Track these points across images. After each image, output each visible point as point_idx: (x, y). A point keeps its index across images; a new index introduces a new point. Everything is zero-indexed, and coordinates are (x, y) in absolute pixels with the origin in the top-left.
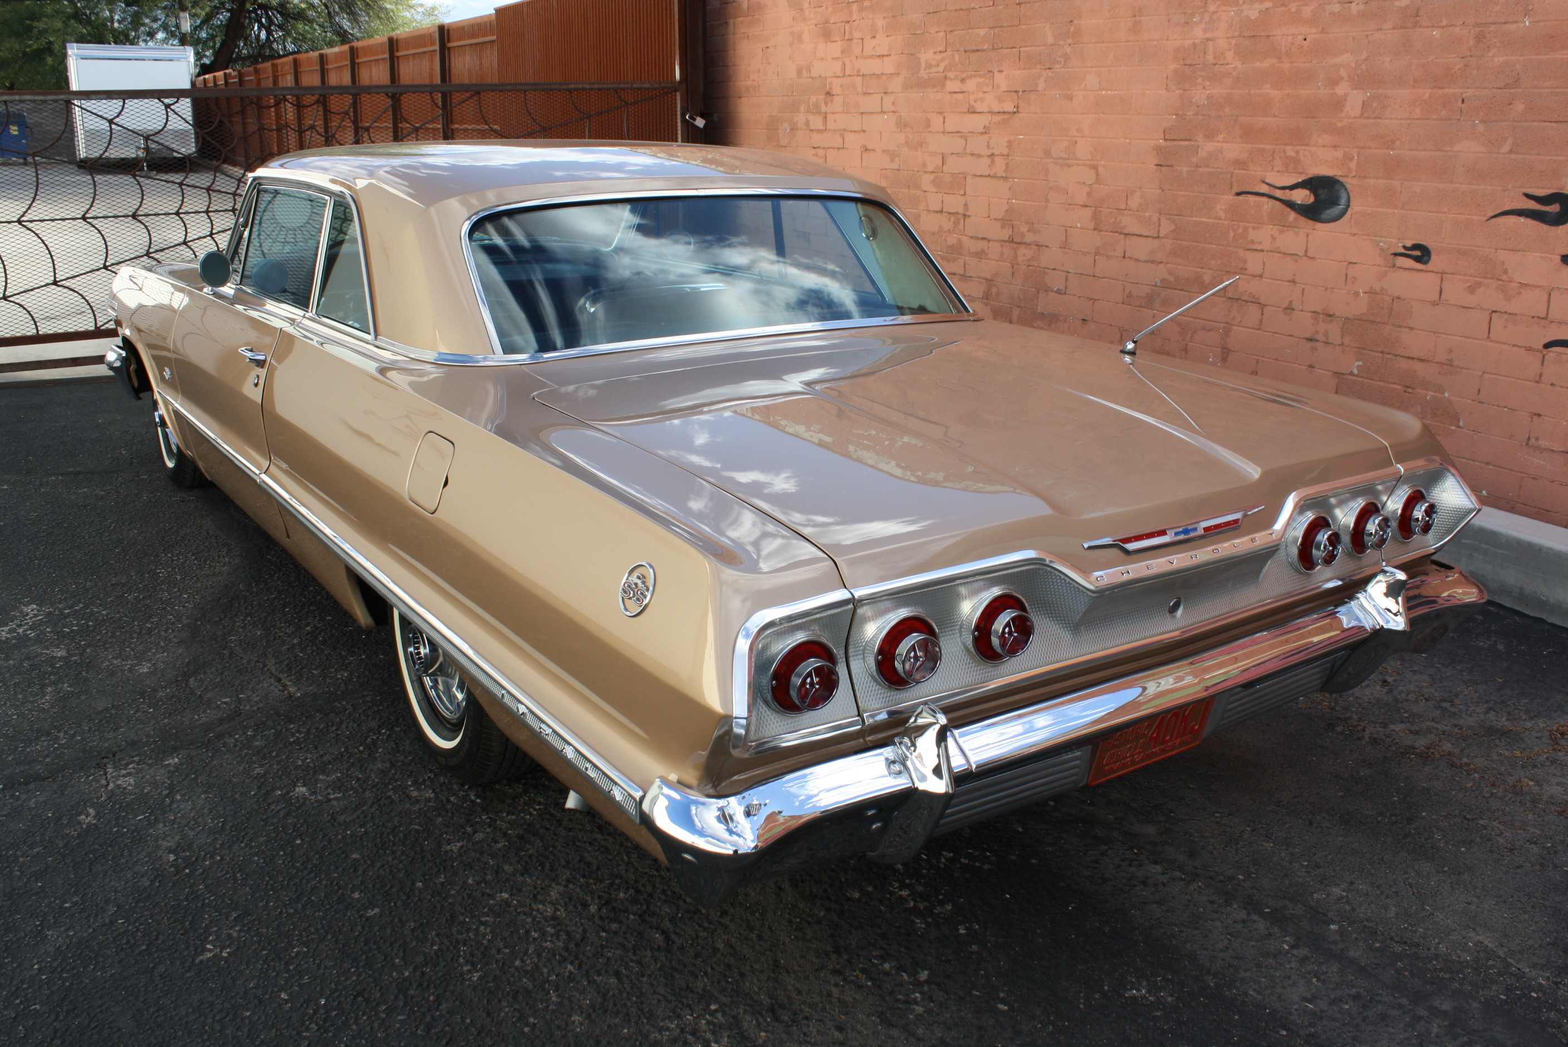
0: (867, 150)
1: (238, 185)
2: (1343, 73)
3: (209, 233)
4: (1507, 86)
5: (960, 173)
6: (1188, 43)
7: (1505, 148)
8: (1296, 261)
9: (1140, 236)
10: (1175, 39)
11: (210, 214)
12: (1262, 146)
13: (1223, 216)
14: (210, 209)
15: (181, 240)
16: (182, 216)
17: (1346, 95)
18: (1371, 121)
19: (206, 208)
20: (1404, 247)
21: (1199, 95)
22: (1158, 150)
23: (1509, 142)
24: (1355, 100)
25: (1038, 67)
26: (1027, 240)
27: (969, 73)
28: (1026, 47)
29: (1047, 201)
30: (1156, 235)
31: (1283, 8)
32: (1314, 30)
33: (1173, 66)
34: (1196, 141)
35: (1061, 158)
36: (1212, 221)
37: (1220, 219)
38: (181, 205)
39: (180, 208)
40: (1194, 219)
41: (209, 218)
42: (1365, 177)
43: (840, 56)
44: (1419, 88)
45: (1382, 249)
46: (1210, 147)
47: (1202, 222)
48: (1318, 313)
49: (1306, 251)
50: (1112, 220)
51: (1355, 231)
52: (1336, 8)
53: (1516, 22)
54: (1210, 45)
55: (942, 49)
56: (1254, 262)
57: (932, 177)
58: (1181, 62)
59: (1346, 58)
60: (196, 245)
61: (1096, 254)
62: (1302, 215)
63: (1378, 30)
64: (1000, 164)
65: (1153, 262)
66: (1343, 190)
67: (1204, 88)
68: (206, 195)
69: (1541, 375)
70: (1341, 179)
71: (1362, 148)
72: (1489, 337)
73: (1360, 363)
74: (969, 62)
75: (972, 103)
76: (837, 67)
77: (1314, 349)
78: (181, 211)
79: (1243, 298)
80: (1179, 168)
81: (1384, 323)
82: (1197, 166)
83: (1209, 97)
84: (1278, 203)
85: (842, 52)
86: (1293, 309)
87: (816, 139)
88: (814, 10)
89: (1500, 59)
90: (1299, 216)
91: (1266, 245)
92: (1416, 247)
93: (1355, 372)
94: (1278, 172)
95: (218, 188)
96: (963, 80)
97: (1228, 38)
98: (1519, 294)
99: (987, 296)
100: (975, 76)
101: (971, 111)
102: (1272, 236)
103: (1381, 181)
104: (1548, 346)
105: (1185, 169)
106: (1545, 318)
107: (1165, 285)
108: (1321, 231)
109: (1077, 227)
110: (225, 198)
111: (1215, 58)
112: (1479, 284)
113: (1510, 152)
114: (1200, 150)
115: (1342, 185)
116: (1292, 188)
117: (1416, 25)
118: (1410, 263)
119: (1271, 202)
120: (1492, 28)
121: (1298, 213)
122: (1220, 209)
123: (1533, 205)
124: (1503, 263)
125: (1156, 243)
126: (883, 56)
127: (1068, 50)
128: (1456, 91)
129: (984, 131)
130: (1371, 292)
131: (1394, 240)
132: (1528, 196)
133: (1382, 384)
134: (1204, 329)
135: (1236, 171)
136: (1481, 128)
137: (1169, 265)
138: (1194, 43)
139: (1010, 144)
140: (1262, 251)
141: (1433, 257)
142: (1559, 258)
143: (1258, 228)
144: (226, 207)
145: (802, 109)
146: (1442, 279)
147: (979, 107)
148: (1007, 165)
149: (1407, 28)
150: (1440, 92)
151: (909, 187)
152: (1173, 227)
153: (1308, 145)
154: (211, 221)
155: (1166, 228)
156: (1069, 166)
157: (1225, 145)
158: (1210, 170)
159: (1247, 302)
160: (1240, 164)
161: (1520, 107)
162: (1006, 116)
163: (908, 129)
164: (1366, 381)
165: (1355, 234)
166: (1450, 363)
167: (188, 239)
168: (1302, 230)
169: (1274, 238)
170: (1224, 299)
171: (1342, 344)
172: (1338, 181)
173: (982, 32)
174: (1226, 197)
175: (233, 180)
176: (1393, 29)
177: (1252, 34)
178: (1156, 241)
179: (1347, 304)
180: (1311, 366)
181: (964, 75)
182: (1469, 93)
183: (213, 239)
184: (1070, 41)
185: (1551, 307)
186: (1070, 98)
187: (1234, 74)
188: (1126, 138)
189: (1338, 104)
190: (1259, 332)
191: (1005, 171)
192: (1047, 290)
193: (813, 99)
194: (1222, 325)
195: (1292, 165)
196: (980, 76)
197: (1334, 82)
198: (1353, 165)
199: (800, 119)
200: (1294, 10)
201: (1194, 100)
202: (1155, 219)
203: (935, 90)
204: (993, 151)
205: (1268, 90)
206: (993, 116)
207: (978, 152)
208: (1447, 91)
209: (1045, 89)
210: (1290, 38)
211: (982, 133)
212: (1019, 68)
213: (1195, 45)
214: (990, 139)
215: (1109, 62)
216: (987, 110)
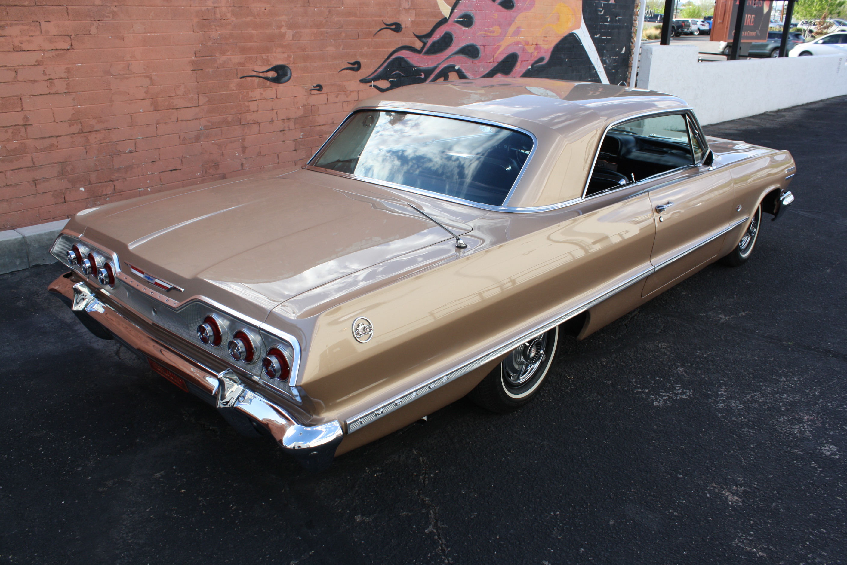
2: (283, 23)
4: (340, 28)
5: (13, 96)
6: (203, 8)
7: (341, 48)
8: (273, 101)
9: (187, 107)
10: (196, 6)
12: (250, 55)
13: (235, 89)
17: (286, 32)
18: (296, 42)
20: (314, 87)
21: (215, 34)
22: (193, 63)
23: (342, 46)
24: (289, 34)
25: (88, 19)
26: (95, 129)
27: (9, 22)
28: (72, 6)
29: (112, 101)
30: (197, 105)
32: (269, 6)
33: (196, 20)
34: (216, 56)
35: (120, 74)
36: (229, 92)
37: (233, 90)
40: (219, 93)
42: (296, 63)
44: (312, 29)
45: (306, 89)
46: (224, 58)
47: (224, 94)
48: (284, 120)
49: (276, 96)
50: (167, 103)
51: (295, 84)
53: (340, 7)
54: (218, 10)
56: (253, 106)
58: (201, 18)
59: (284, 18)
61: (157, 124)
62: (272, 82)
63: (296, 7)
64: (60, 86)
65: (196, 119)
66: (288, 69)
67: (216, 30)
70: (287, 65)
71: (294, 52)
72: (343, 111)
73: (303, 133)
75: (17, 43)
77: (284, 134)
79: (250, 123)
80: (207, 70)
81: (310, 116)
82: (218, 68)
83: (219, 34)
84: (261, 79)
86: (273, 121)
89: (336, 19)
90: (271, 83)
91: (258, 97)
92: (318, 86)
93: (301, 137)
94: (260, 65)
97: (227, 7)
98: (350, 94)
99: (62, 173)
100: (16, 24)
101: (18, 50)
102: (260, 93)
103: (302, 64)
105: (211, 70)
106: (358, 100)
107: (206, 128)
108: (282, 87)
109: (141, 112)
111: (221, 16)
112: (338, 94)
113: (343, 50)
114: (218, 60)
115: (288, 67)
116: (267, 71)
117: (309, 6)
118: (316, 92)
119: (258, 79)
120: (333, 9)
122: (233, 86)
123: (350, 66)
124: (345, 86)
125: (197, 109)
127: (115, 9)
128: (324, 30)
129: (37, 64)
130: (304, 106)
131: (310, 85)
132: (349, 63)
133: (311, 138)
134: (231, 142)
135: (239, 68)
136: (333, 42)
137: (207, 118)
138: (208, 9)
139: (68, 70)
140: (257, 100)
141: (324, 88)
142: (359, 81)
143: (253, 91)
146: (327, 95)
147: (25, 47)
148: (68, 85)
149: (305, 7)
150: (319, 30)
152: (207, 99)
153: (272, 53)
155: (203, 100)
156: (127, 78)
157: (232, 57)
158: (225, 69)
159: (251, 124)
160: (240, 64)
161: (344, 35)
162: (60, 52)
164: (306, 139)
165: (295, 86)
166: (333, 123)
168: (274, 88)
169: (261, 94)
170: (240, 126)
171: (295, 128)
172: (286, 66)
174: (235, 80)
176: (301, 7)
177: (240, 6)
178: (197, 108)
179: (296, 113)
180: (284, 141)
182: (329, 30)
184: (116, 4)
185: (359, 96)
186: (123, 39)
187: (232, 23)
188: (170, 58)
189: (283, 36)
190: (259, 135)
191: (66, 89)
192: (120, 153)
194: (240, 138)
195: (266, 62)
196: (22, 24)
197: (280, 27)
198: (292, 59)
201: (212, 36)
202: (196, 98)
204: (51, 77)
205: (250, 31)
206: (46, 53)
207: (33, 79)
208: (321, 30)
209: (98, 33)
210: (258, 9)
211: (35, 65)
212: (69, 20)
213: (208, 10)
214: (46, 68)
215: (151, 17)
216: (38, 48)
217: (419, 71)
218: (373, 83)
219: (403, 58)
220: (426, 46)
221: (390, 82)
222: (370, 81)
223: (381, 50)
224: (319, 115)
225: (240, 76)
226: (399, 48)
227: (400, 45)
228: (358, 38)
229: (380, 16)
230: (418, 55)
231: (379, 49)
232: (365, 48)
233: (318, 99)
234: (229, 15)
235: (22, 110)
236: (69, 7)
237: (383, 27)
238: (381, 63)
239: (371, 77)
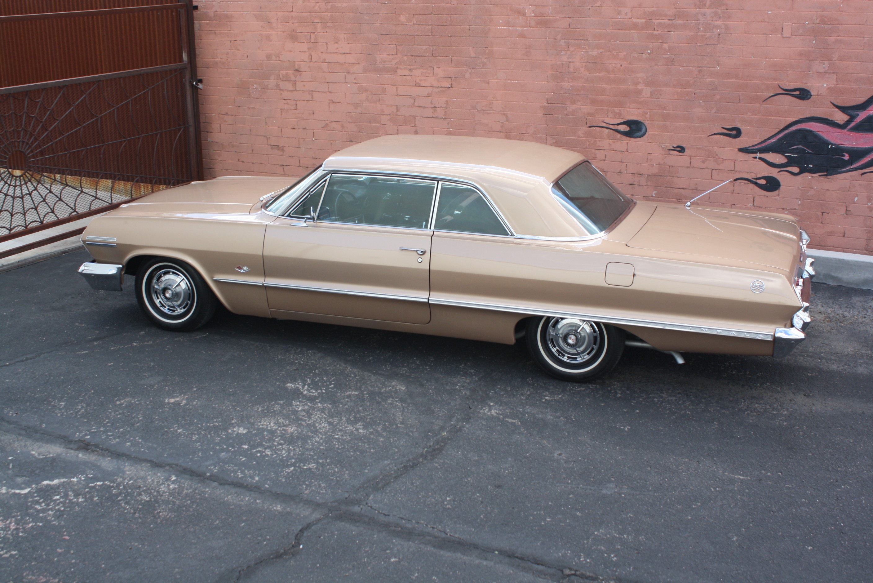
0: (333, 102)
2: (640, 80)
4: (712, 89)
5: (410, 116)
6: (558, 63)
7: (713, 111)
8: (622, 153)
10: (551, 61)
12: (601, 108)
13: (583, 136)
17: (643, 89)
18: (655, 99)
20: (673, 147)
21: (567, 85)
22: (544, 108)
23: (715, 109)
24: (647, 91)
25: (465, 67)
27: (415, 67)
28: (456, 57)
29: (475, 129)
31: (609, 53)
32: (625, 63)
33: (551, 72)
34: (566, 104)
35: (483, 110)
36: (576, 138)
37: (581, 137)
40: (566, 137)
42: (653, 121)
43: (307, 50)
44: (675, 88)
45: (663, 148)
46: (574, 107)
47: (571, 139)
48: (634, 174)
49: (627, 150)
51: (650, 141)
52: (636, 55)
53: (714, 67)
54: (571, 64)
55: (393, 53)
56: (600, 155)
57: (389, 117)
58: (555, 71)
59: (641, 75)
62: (624, 135)
63: (657, 65)
64: (440, 113)
66: (643, 126)
67: (569, 82)
69: (734, 190)
71: (651, 109)
72: (712, 179)
73: (656, 192)
74: (415, 62)
75: (418, 81)
76: (306, 57)
77: (633, 188)
80: (556, 116)
81: (666, 176)
82: (567, 115)
83: (571, 86)
84: (611, 130)
85: (309, 49)
86: (621, 173)
87: (285, 95)
88: (281, 23)
89: (709, 80)
90: (622, 136)
91: (606, 148)
92: (678, 147)
93: (654, 195)
94: (611, 118)
96: (410, 70)
97: (581, 62)
98: (723, 162)
100: (419, 68)
101: (418, 85)
103: (661, 122)
104: (735, 180)
105: (560, 116)
106: (734, 171)
108: (633, 142)
111: (574, 70)
112: (706, 160)
113: (715, 113)
114: (568, 108)
115: (643, 123)
116: (618, 124)
117: (673, 65)
118: (676, 153)
119: (608, 130)
120: (705, 68)
121: (622, 134)
122: (581, 133)
123: (725, 131)
124: (716, 152)
126: (345, 53)
127: (485, 60)
128: (692, 90)
129: (427, 95)
130: (659, 164)
131: (668, 145)
132: (722, 128)
133: (666, 199)
135: (588, 117)
136: (703, 104)
139: (447, 102)
140: (604, 150)
141: (686, 150)
142: (737, 149)
143: (602, 141)
145: (272, 77)
146: (690, 159)
147: (423, 84)
148: (445, 112)
149: (668, 65)
150: (685, 90)
151: (370, 122)
152: (555, 141)
153: (625, 108)
155: (550, 141)
156: (489, 114)
157: (581, 107)
158: (574, 117)
160: (590, 114)
161: (718, 97)
162: (444, 89)
163: (368, 93)
164: (659, 198)
165: (650, 143)
166: (697, 189)
168: (624, 141)
169: (610, 145)
171: (647, 185)
172: (641, 122)
173: (424, 48)
174: (583, 128)
176: (663, 65)
177: (594, 62)
179: (648, 170)
180: (632, 195)
181: (412, 67)
182: (697, 91)
184: (486, 56)
185: (736, 166)
186: (488, 83)
187: (585, 77)
188: (524, 102)
189: (639, 92)
191: (444, 115)
193: (284, 72)
195: (618, 115)
196: (423, 68)
197: (636, 84)
198: (648, 116)
199: (271, 83)
200: (615, 54)
201: (563, 87)
202: (544, 138)
203: (389, 74)
204: (435, 106)
205: (603, 85)
206: (434, 88)
207: (424, 106)
208: (688, 90)
209: (470, 78)
210: (613, 65)
211: (426, 96)
212: (452, 67)
213: (562, 64)
214: (432, 99)
215: (512, 68)
216: (430, 85)
217: (839, 150)
218: (758, 155)
219: (811, 131)
220: (855, 120)
221: (786, 157)
222: (754, 152)
223: (773, 118)
224: (679, 177)
225: (589, 125)
226: (804, 118)
227: (808, 115)
228: (739, 102)
229: (775, 79)
230: (838, 130)
231: (770, 117)
232: (749, 114)
233: (676, 159)
234: (582, 70)
235: (415, 126)
236: (453, 58)
237: (778, 93)
238: (773, 134)
239: (756, 147)
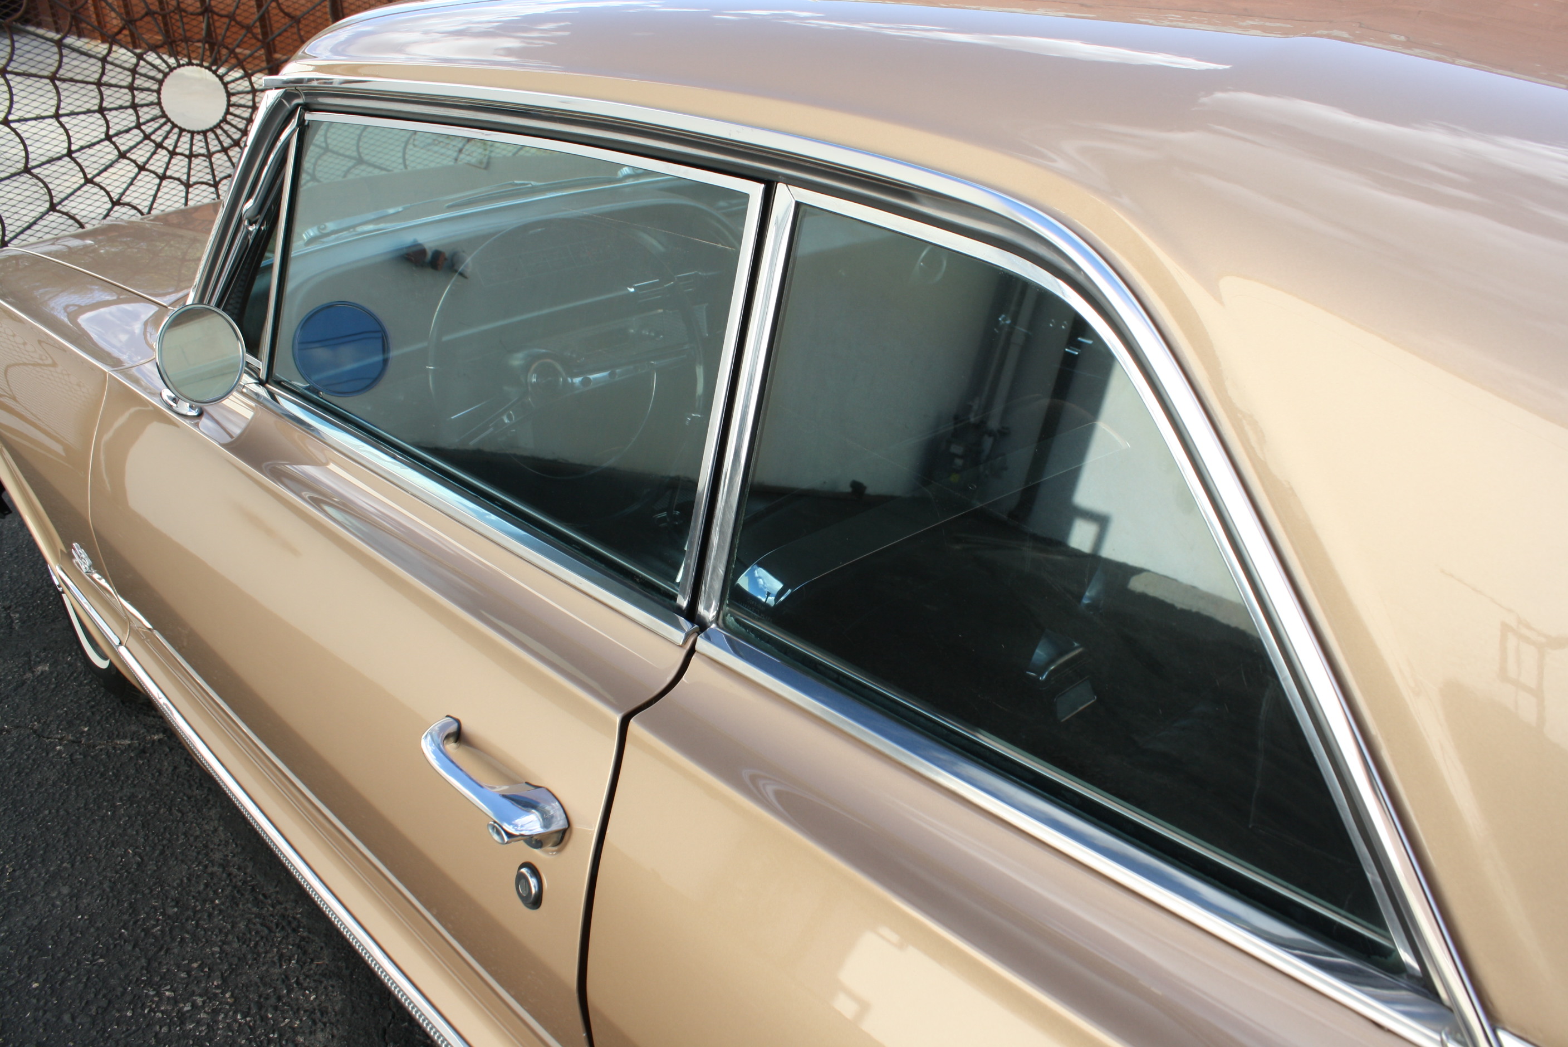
1: (103, 68)
3: (65, 152)
11: (63, 119)
14: (61, 112)
15: (21, 166)
16: (13, 125)
19: (53, 110)
38: (11, 107)
39: (9, 113)
41: (62, 126)
60: (46, 172)
68: (51, 87)
78: (11, 118)
95: (70, 75)
110: (83, 92)
144: (87, 106)
154: (66, 131)
167: (32, 164)
175: (93, 61)
183: (74, 160)
